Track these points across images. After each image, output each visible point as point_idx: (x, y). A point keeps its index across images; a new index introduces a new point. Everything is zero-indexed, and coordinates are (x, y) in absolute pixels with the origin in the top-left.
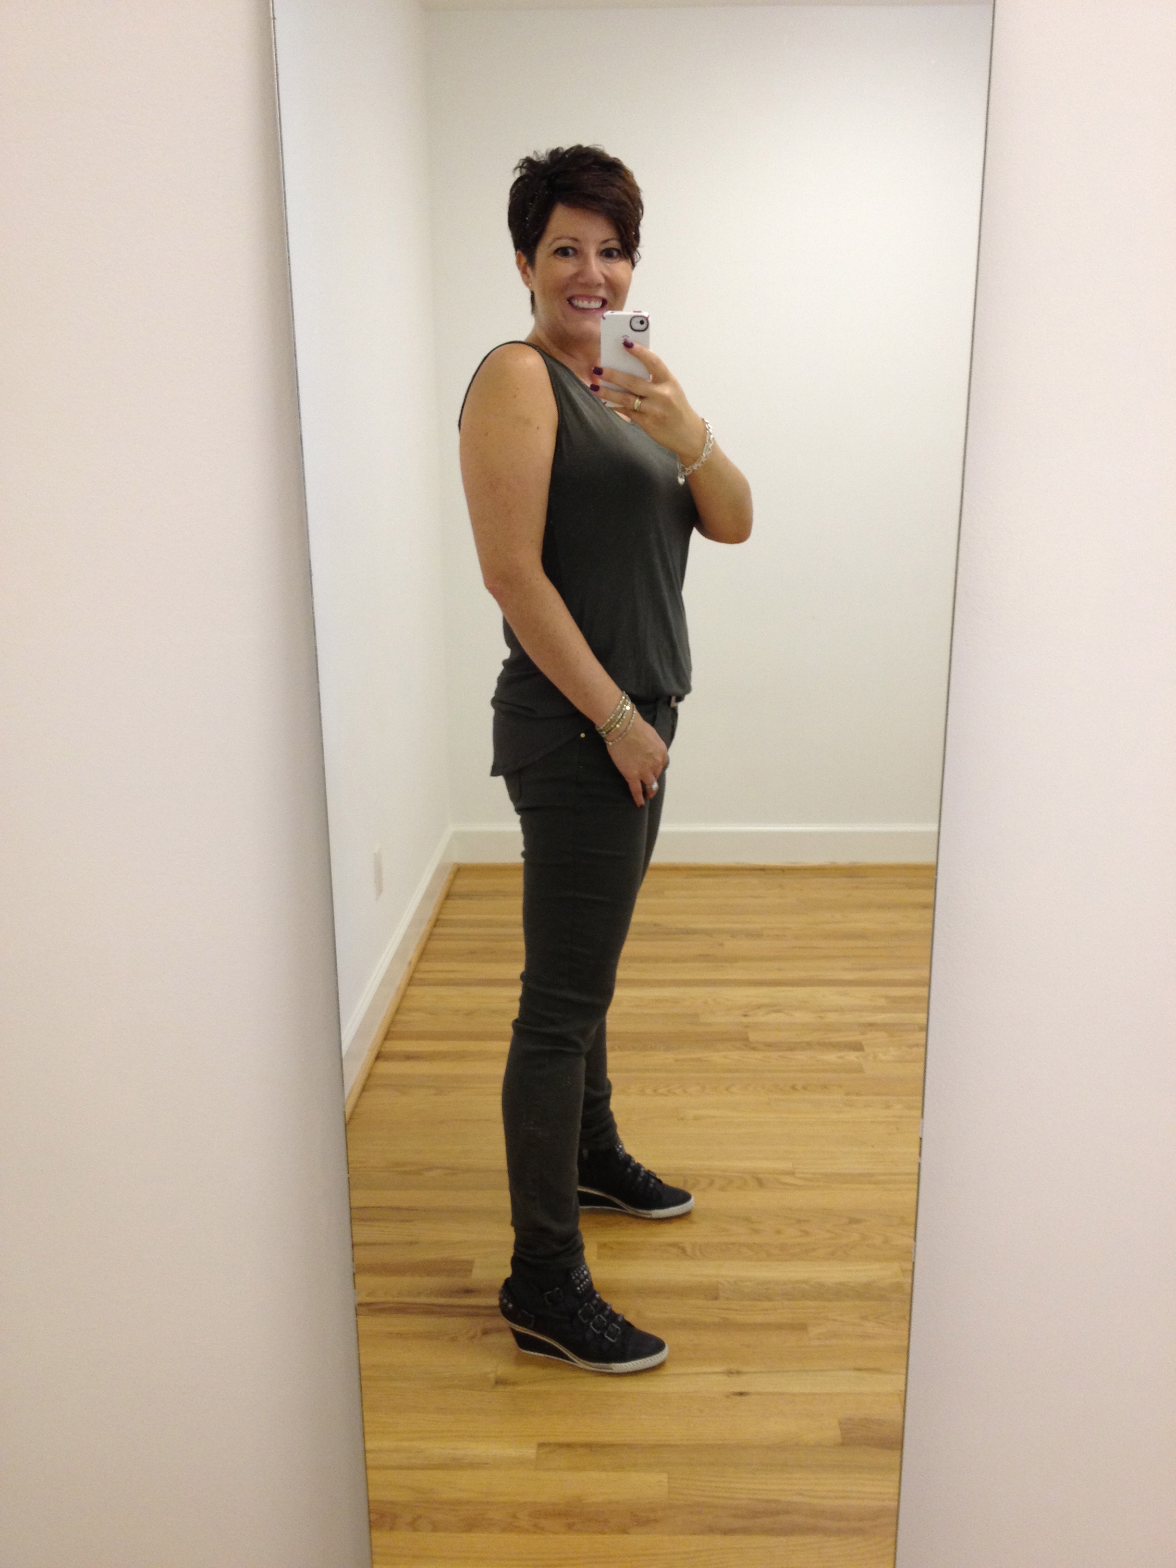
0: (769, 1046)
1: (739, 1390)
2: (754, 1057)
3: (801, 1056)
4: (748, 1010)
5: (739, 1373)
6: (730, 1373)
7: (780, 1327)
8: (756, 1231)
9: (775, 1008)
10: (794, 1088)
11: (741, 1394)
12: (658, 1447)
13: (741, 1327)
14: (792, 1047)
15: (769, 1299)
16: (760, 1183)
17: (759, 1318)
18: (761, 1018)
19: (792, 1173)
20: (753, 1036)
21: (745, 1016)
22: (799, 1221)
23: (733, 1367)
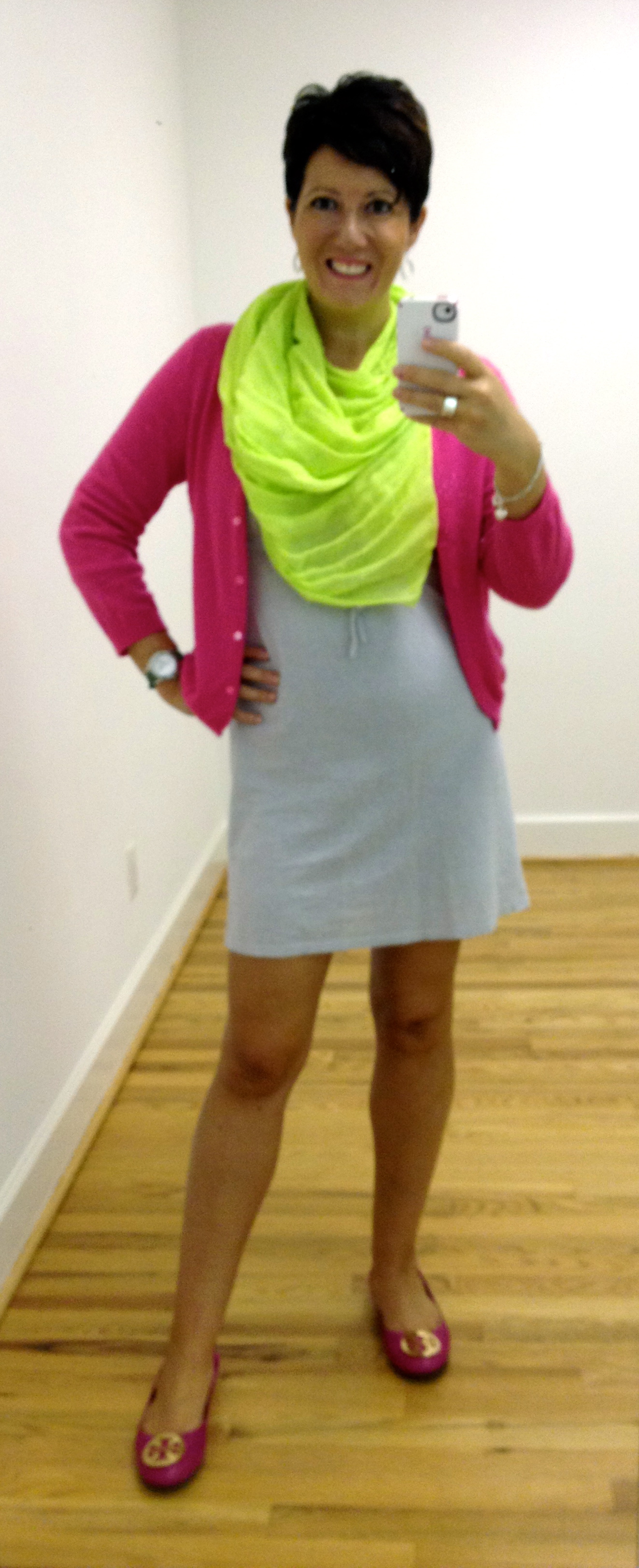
0: (554, 1054)
1: (500, 1444)
2: (536, 1068)
3: (587, 1066)
4: (531, 1015)
5: (501, 1426)
6: (491, 1425)
7: (550, 1373)
8: (529, 1263)
9: (561, 1012)
10: (578, 1101)
11: (503, 1451)
12: (405, 1512)
13: (507, 1372)
14: (578, 1055)
15: (539, 1339)
16: (535, 1206)
17: (529, 1362)
18: (544, 1023)
19: (571, 1196)
20: (538, 1044)
21: (529, 1020)
22: (577, 1251)
23: (497, 1418)
